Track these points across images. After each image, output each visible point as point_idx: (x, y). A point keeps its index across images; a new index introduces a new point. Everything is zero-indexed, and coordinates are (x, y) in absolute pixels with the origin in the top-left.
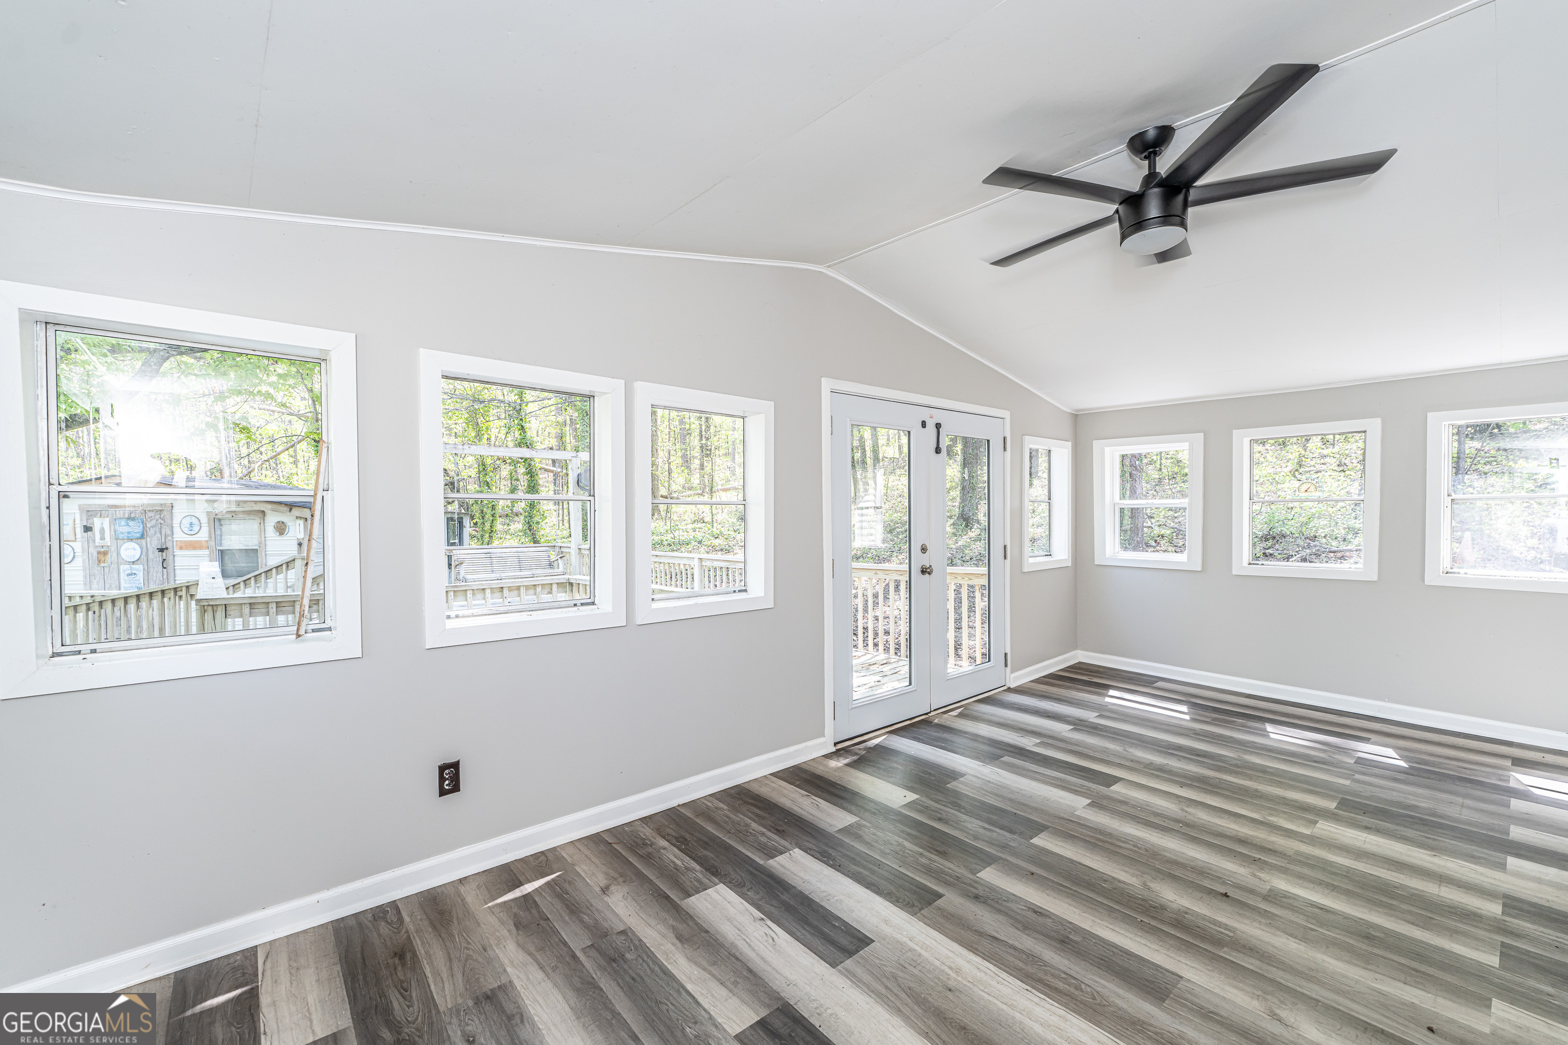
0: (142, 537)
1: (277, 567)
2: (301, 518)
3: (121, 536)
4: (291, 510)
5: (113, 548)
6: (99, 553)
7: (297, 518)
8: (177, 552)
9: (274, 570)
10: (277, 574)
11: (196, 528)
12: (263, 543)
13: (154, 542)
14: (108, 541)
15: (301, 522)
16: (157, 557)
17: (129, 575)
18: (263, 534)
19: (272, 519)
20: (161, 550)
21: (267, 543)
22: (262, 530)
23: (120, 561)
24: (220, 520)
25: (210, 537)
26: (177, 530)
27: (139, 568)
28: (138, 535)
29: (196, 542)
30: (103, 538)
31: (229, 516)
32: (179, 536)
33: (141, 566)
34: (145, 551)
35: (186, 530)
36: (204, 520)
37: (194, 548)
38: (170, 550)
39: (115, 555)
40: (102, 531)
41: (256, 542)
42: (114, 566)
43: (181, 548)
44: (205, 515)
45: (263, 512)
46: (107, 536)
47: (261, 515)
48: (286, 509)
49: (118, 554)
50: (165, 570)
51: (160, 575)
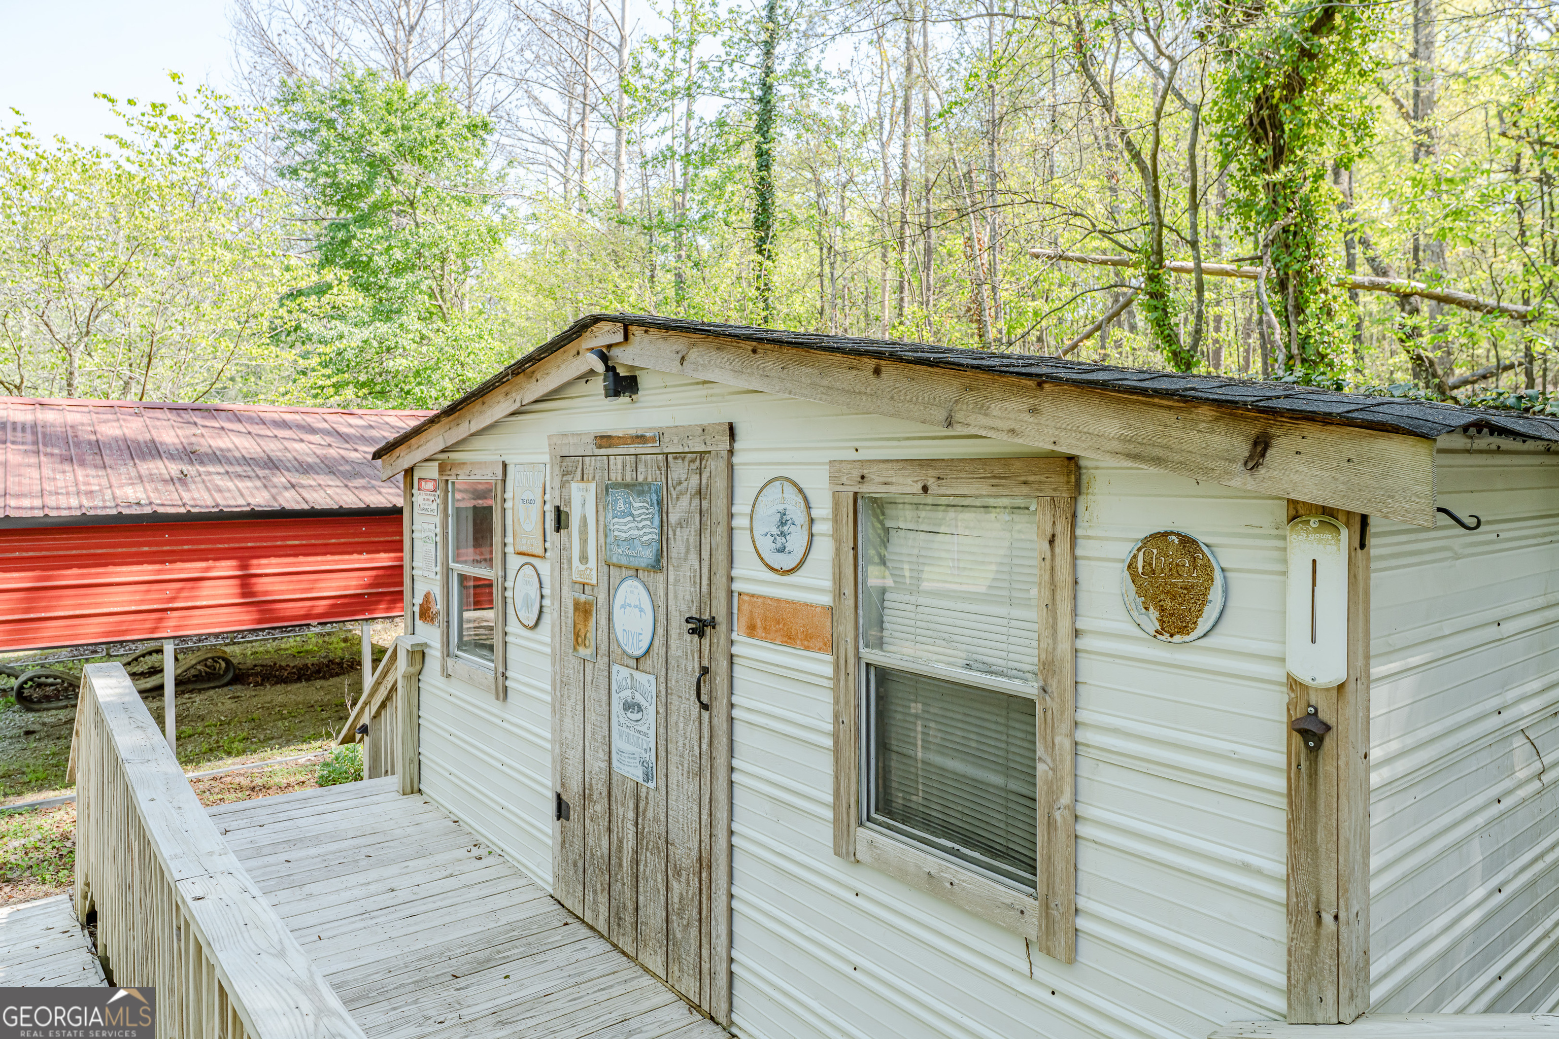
0: (658, 565)
3: (616, 553)
5: (602, 597)
6: (577, 606)
8: (743, 645)
11: (797, 542)
13: (683, 589)
14: (592, 570)
17: (627, 705)
18: (1064, 607)
19: (1126, 511)
20: (700, 627)
21: (1089, 669)
23: (613, 651)
24: (879, 506)
25: (839, 594)
26: (742, 544)
27: (648, 682)
28: (650, 554)
29: (796, 606)
30: (584, 557)
31: (910, 483)
33: (652, 678)
34: (662, 625)
35: (767, 548)
36: (824, 507)
37: (791, 639)
38: (722, 628)
39: (603, 621)
42: (602, 662)
43: (752, 630)
44: (824, 473)
45: (1072, 463)
46: (592, 549)
47: (1057, 484)
49: (610, 618)
50: (705, 715)
51: (693, 727)
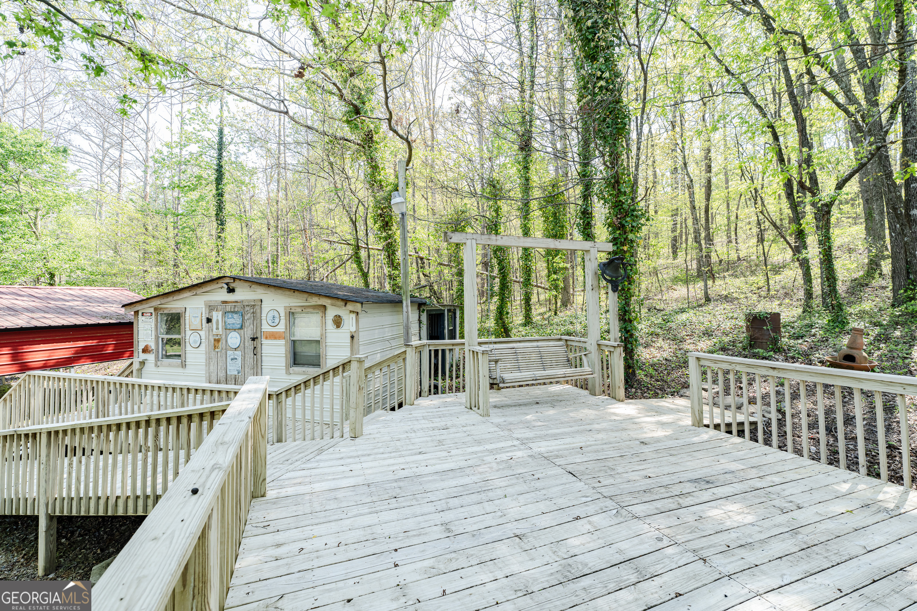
0: (241, 328)
1: (334, 369)
2: (353, 312)
3: (228, 327)
4: (346, 304)
5: (224, 337)
6: (215, 340)
7: (351, 312)
8: (264, 341)
9: (331, 372)
10: (334, 376)
11: (277, 321)
12: (324, 335)
13: (249, 332)
14: (220, 331)
15: (354, 316)
16: (249, 344)
17: (232, 359)
18: (324, 326)
19: (331, 312)
20: (253, 339)
21: (328, 335)
22: (324, 324)
23: (227, 348)
24: (293, 313)
25: (286, 328)
26: (264, 322)
27: (238, 353)
28: (239, 326)
29: (277, 332)
30: (217, 329)
31: (299, 310)
32: (266, 328)
33: (240, 352)
34: (243, 340)
35: (270, 322)
36: (282, 314)
37: (275, 338)
38: (259, 339)
39: (224, 342)
40: (217, 321)
41: (319, 334)
42: (224, 351)
43: (266, 338)
44: (282, 308)
45: (325, 306)
46: (220, 327)
47: (323, 309)
48: (342, 303)
49: (226, 341)
50: (255, 356)
51: (252, 360)
